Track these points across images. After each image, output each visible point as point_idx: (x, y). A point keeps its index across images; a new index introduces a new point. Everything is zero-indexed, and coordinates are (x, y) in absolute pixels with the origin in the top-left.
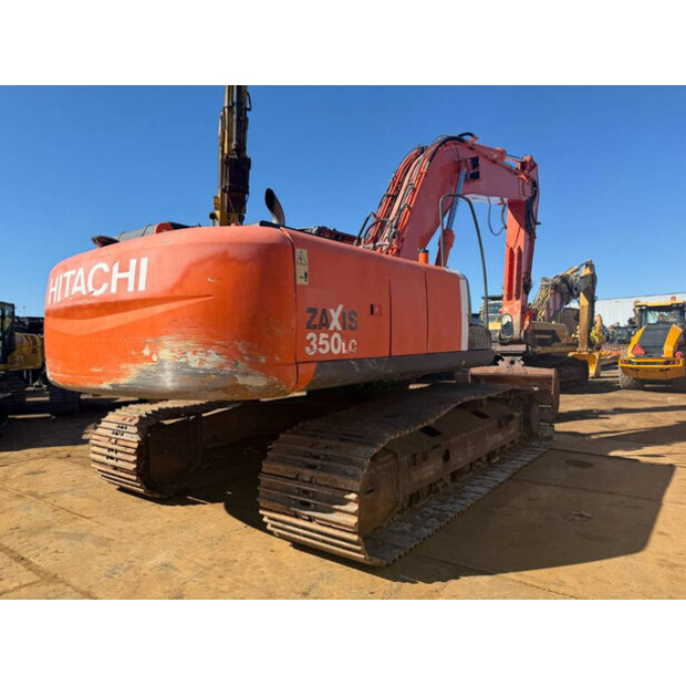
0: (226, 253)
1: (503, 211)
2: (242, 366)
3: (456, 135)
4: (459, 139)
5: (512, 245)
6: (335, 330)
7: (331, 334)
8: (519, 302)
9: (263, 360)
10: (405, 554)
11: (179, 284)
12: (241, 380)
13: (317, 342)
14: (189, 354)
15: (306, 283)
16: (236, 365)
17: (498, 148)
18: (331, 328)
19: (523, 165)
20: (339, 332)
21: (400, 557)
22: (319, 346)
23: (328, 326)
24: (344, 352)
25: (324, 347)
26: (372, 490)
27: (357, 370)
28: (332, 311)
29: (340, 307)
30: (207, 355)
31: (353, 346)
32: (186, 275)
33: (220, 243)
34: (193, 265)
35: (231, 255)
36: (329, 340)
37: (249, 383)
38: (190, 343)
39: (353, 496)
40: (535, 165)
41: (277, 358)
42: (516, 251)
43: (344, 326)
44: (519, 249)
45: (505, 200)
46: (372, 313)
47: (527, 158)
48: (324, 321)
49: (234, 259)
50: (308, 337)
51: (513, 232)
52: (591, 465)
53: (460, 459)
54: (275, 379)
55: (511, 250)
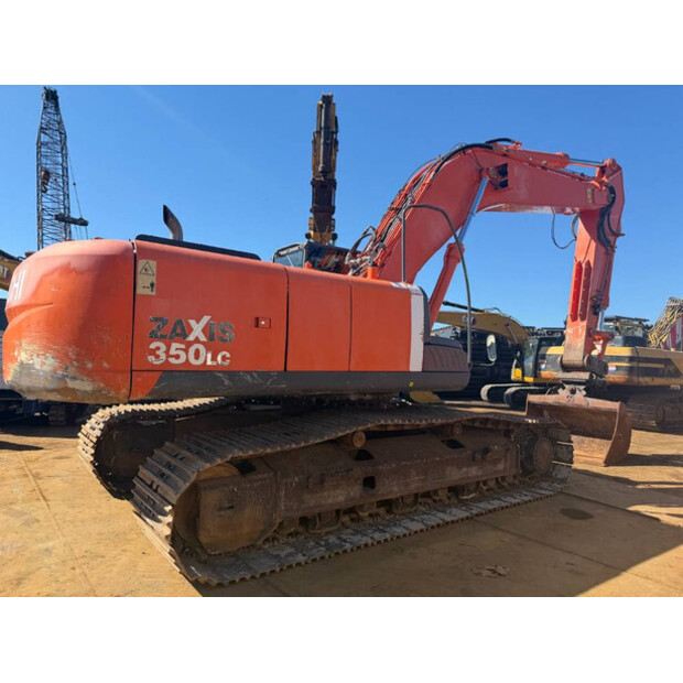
0: (69, 264)
1: (574, 222)
2: (72, 371)
3: (483, 142)
4: (488, 146)
5: (581, 259)
6: (197, 340)
7: (189, 344)
8: (584, 323)
9: (90, 366)
10: (253, 577)
11: (35, 294)
12: (71, 384)
13: (167, 352)
14: (35, 357)
15: (154, 293)
16: (66, 369)
17: (558, 153)
18: (191, 338)
19: (603, 170)
20: (203, 343)
21: (243, 580)
22: (168, 356)
23: (186, 336)
24: (209, 363)
25: (177, 357)
26: (232, 507)
27: (226, 382)
28: (192, 322)
29: (206, 319)
30: (46, 358)
31: (224, 358)
32: (40, 284)
33: (66, 256)
34: (46, 275)
35: (72, 266)
36: (186, 351)
37: (77, 387)
38: (35, 347)
39: (168, 508)
40: (619, 168)
41: (105, 365)
42: (584, 265)
43: (211, 337)
44: (588, 263)
45: (577, 209)
46: (257, 325)
47: (607, 162)
48: (179, 331)
49: (74, 269)
50: (153, 346)
51: (583, 245)
52: (590, 516)
53: (395, 489)
54: (102, 385)
55: (579, 265)
